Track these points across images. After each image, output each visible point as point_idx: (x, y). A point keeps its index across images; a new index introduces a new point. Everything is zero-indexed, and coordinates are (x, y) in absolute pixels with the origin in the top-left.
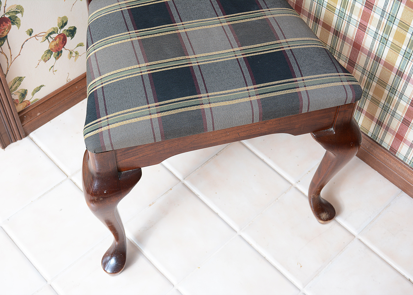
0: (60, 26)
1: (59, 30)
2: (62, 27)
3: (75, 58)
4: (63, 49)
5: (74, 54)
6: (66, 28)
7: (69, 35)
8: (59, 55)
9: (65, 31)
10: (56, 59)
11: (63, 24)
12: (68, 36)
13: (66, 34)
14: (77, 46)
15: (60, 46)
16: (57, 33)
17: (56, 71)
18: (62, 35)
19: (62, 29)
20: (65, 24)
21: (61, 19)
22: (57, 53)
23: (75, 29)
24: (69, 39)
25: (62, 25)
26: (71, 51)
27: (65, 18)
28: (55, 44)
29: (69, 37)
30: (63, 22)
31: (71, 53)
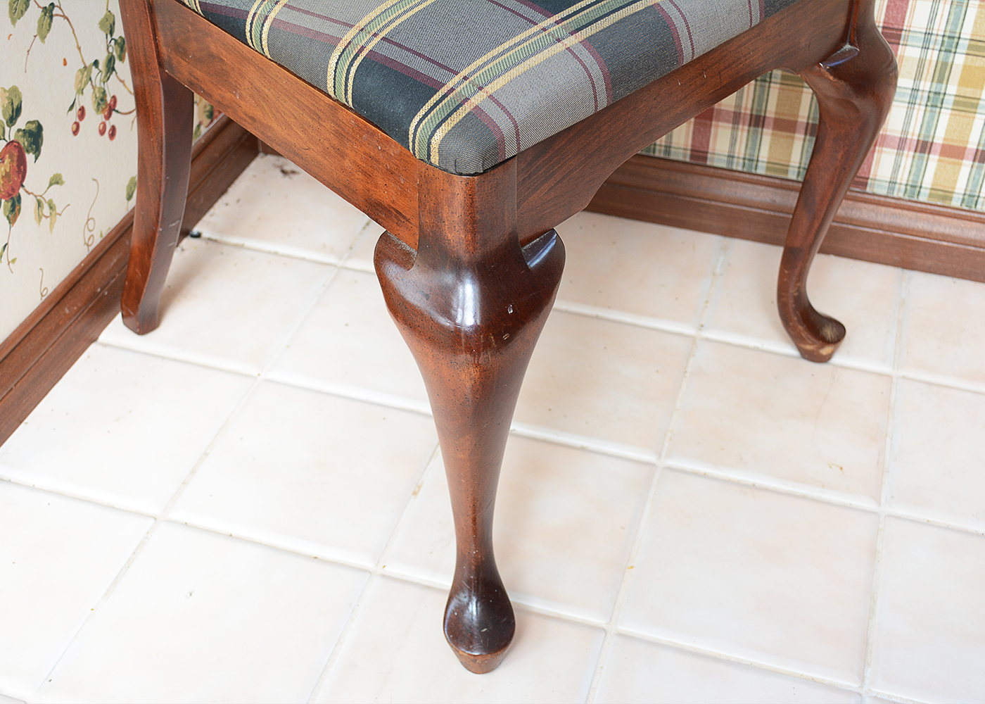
0: (8, 117)
1: (7, 129)
2: (12, 120)
3: (49, 219)
4: (21, 191)
5: (46, 210)
6: (21, 123)
7: (30, 146)
8: (16, 210)
9: (21, 133)
10: (10, 223)
11: (13, 111)
12: (28, 151)
13: (24, 142)
14: (51, 184)
15: (14, 181)
16: (4, 139)
17: (14, 261)
18: (15, 146)
19: (13, 128)
20: (16, 109)
21: (7, 94)
22: (10, 204)
23: (40, 128)
24: (30, 157)
25: (11, 113)
26: (39, 198)
27: (14, 91)
28: (4, 174)
29: (31, 154)
30: (12, 104)
31: (39, 204)
